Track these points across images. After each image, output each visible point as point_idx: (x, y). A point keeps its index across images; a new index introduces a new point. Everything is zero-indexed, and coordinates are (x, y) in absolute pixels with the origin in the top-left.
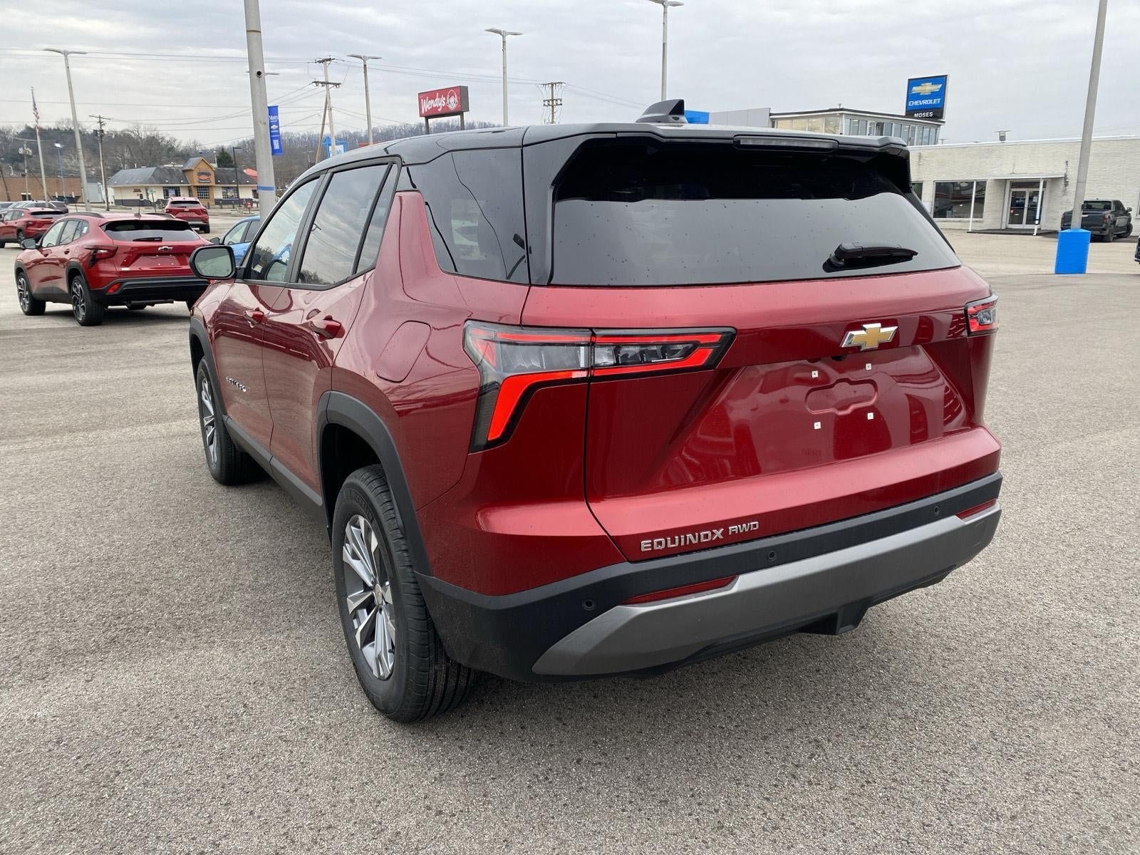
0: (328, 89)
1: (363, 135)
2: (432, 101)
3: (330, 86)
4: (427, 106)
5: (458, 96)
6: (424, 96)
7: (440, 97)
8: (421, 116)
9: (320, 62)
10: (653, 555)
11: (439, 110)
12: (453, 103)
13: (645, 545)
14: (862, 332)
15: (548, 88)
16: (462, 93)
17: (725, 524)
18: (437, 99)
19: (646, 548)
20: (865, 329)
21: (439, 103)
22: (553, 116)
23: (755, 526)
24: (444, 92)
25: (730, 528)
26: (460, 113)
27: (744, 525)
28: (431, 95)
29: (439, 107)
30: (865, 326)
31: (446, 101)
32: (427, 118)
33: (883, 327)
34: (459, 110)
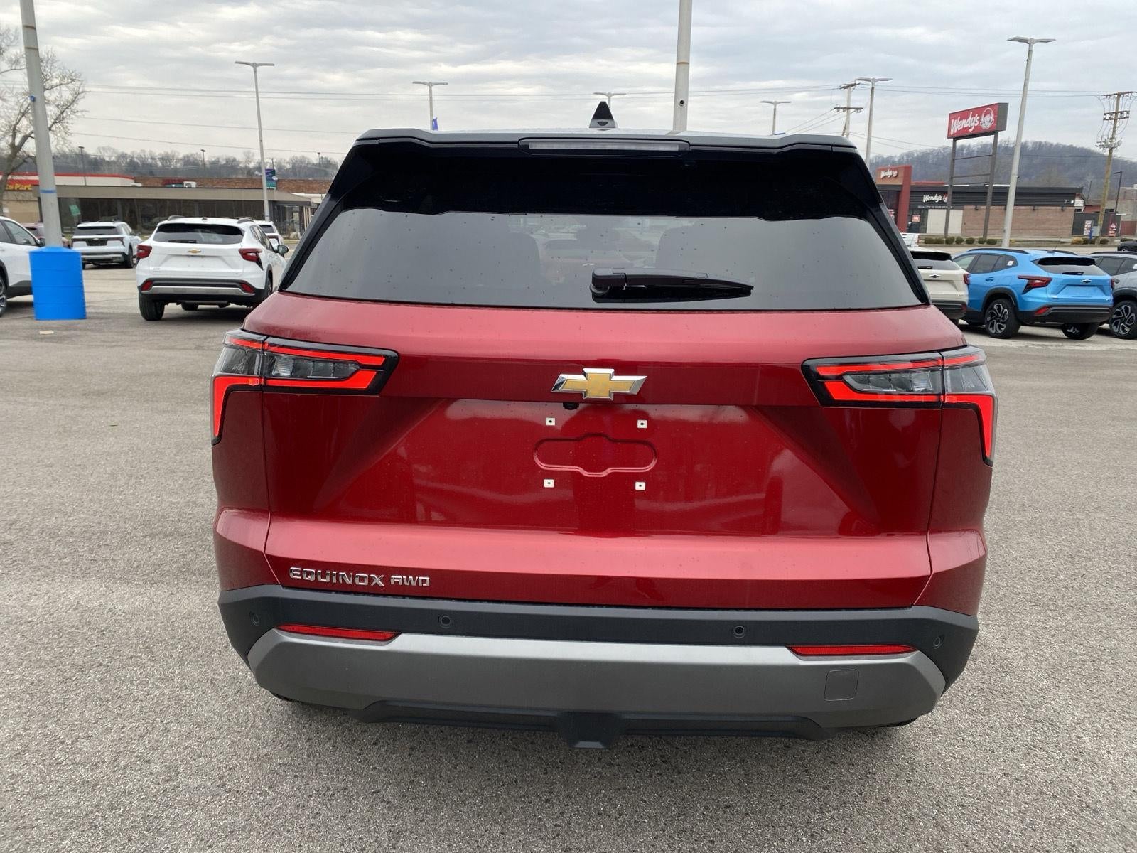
0: (848, 114)
1: (896, 159)
2: (964, 121)
3: (851, 111)
4: (957, 126)
5: (995, 114)
6: (953, 116)
7: (973, 116)
8: (949, 137)
9: (845, 88)
10: (302, 585)
11: (971, 130)
12: (987, 121)
13: (295, 572)
14: (582, 377)
15: (1113, 100)
16: (1000, 111)
17: (386, 571)
18: (969, 119)
19: (294, 575)
20: (585, 374)
21: (971, 123)
22: (1114, 132)
23: (424, 581)
24: (979, 111)
25: (393, 577)
26: (993, 132)
27: (411, 577)
28: (964, 115)
29: (971, 128)
30: (586, 370)
31: (979, 120)
32: (956, 139)
33: (616, 373)
34: (995, 129)
